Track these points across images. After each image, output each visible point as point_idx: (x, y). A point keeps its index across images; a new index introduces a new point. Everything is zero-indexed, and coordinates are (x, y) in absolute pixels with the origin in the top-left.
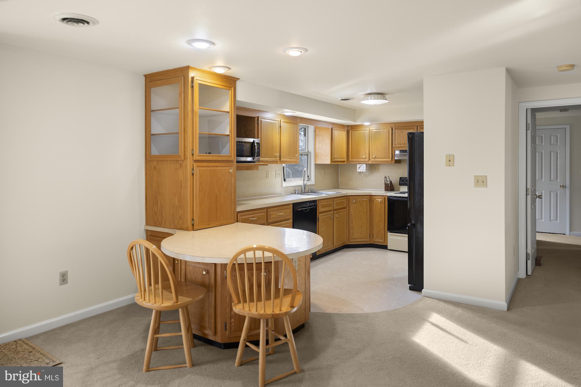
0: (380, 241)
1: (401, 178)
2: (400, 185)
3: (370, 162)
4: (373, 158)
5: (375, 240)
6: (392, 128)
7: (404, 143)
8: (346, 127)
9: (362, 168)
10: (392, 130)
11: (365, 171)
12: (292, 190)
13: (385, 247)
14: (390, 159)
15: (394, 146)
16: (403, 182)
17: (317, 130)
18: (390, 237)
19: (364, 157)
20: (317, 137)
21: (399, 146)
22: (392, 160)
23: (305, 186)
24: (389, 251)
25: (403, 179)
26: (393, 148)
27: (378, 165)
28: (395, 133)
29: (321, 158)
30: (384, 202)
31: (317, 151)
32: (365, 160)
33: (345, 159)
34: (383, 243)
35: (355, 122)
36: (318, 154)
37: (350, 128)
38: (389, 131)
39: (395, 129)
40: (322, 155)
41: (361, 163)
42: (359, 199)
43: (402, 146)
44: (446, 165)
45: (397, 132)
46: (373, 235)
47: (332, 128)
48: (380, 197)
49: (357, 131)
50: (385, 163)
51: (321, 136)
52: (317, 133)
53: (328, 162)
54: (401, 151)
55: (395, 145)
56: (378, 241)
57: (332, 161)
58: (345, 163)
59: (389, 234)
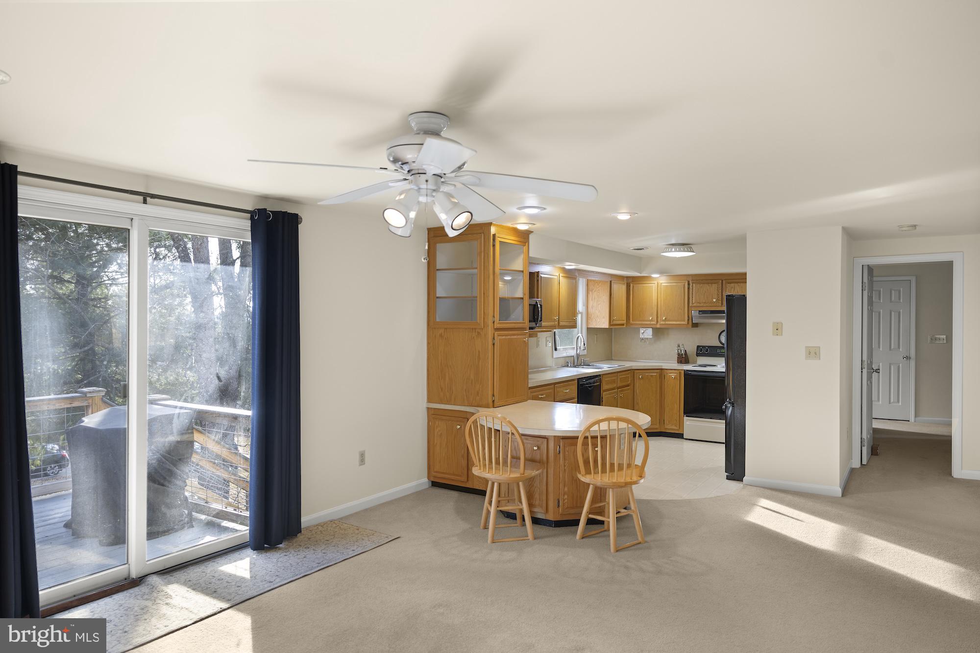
0: (674, 427)
1: (698, 347)
2: (698, 355)
3: (658, 326)
4: (663, 321)
5: (666, 427)
6: (688, 282)
7: (704, 301)
8: (625, 279)
9: (648, 333)
10: (689, 284)
11: (651, 337)
12: (562, 362)
13: (680, 436)
14: (686, 322)
15: (691, 305)
16: (701, 351)
17: (590, 284)
18: (688, 423)
19: (650, 318)
20: (591, 293)
21: (698, 305)
22: (688, 323)
23: (578, 356)
24: (685, 440)
25: (701, 347)
26: (690, 308)
27: (667, 329)
28: (693, 289)
29: (596, 320)
30: (679, 378)
31: (590, 310)
32: (652, 323)
33: (625, 322)
34: (678, 430)
35: (641, 273)
36: (591, 315)
37: (630, 280)
38: (684, 285)
39: (693, 283)
40: (597, 316)
41: (646, 326)
42: (647, 374)
43: (702, 305)
44: (773, 335)
45: (695, 287)
46: (664, 420)
47: (611, 281)
48: (673, 371)
49: (638, 285)
50: (678, 327)
51: (595, 291)
52: (591, 287)
53: (605, 325)
54: (700, 311)
55: (692, 303)
56: (671, 428)
57: (610, 324)
58: (625, 326)
59: (686, 418)
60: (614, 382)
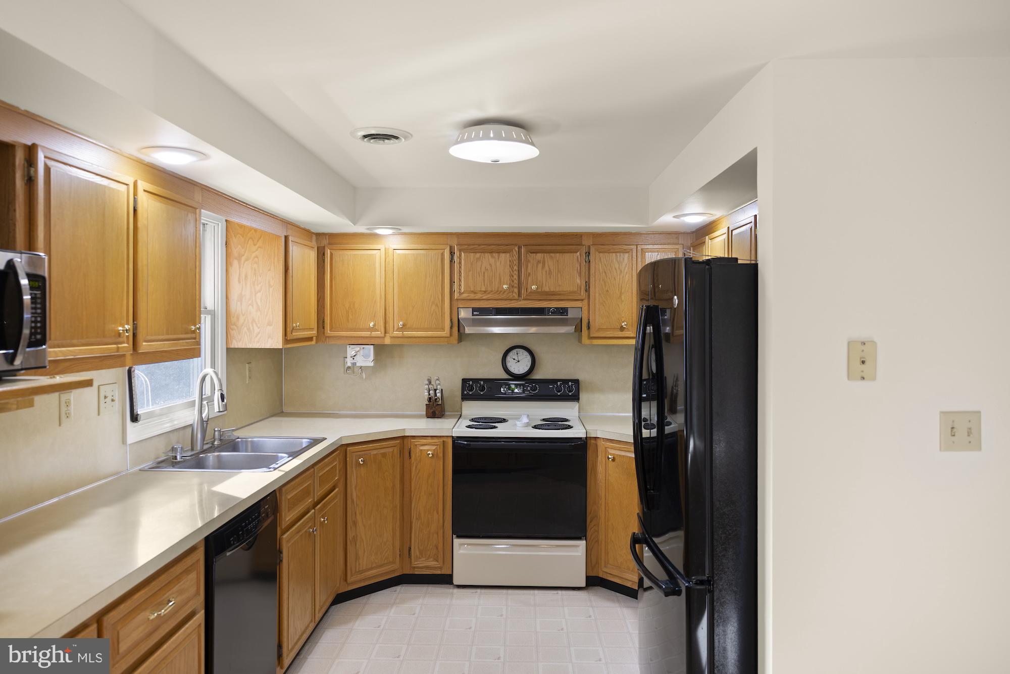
0: (432, 563)
3: (387, 341)
4: (399, 329)
5: (416, 563)
6: (451, 248)
7: (483, 289)
8: (314, 237)
9: (364, 357)
10: (452, 253)
11: (372, 364)
13: (446, 580)
14: (446, 332)
15: (456, 296)
17: (234, 241)
18: (461, 551)
19: (371, 324)
20: (235, 263)
21: (472, 296)
22: (451, 335)
23: (204, 424)
24: (456, 591)
26: (454, 303)
27: (400, 346)
28: (460, 263)
29: (249, 329)
30: (441, 455)
31: (234, 306)
32: (374, 334)
33: (315, 332)
34: (441, 568)
35: (355, 223)
36: (238, 318)
37: (325, 242)
38: (443, 255)
39: (460, 251)
40: (253, 321)
41: (360, 342)
42: (375, 452)
43: (478, 296)
44: (850, 377)
45: (464, 259)
46: (410, 549)
47: (286, 238)
48: (429, 441)
49: (341, 252)
50: (429, 344)
51: (247, 260)
52: (235, 250)
53: (275, 341)
54: (474, 310)
55: (460, 293)
56: (424, 564)
57: (286, 340)
58: (313, 342)
59: (457, 541)
60: (306, 493)
